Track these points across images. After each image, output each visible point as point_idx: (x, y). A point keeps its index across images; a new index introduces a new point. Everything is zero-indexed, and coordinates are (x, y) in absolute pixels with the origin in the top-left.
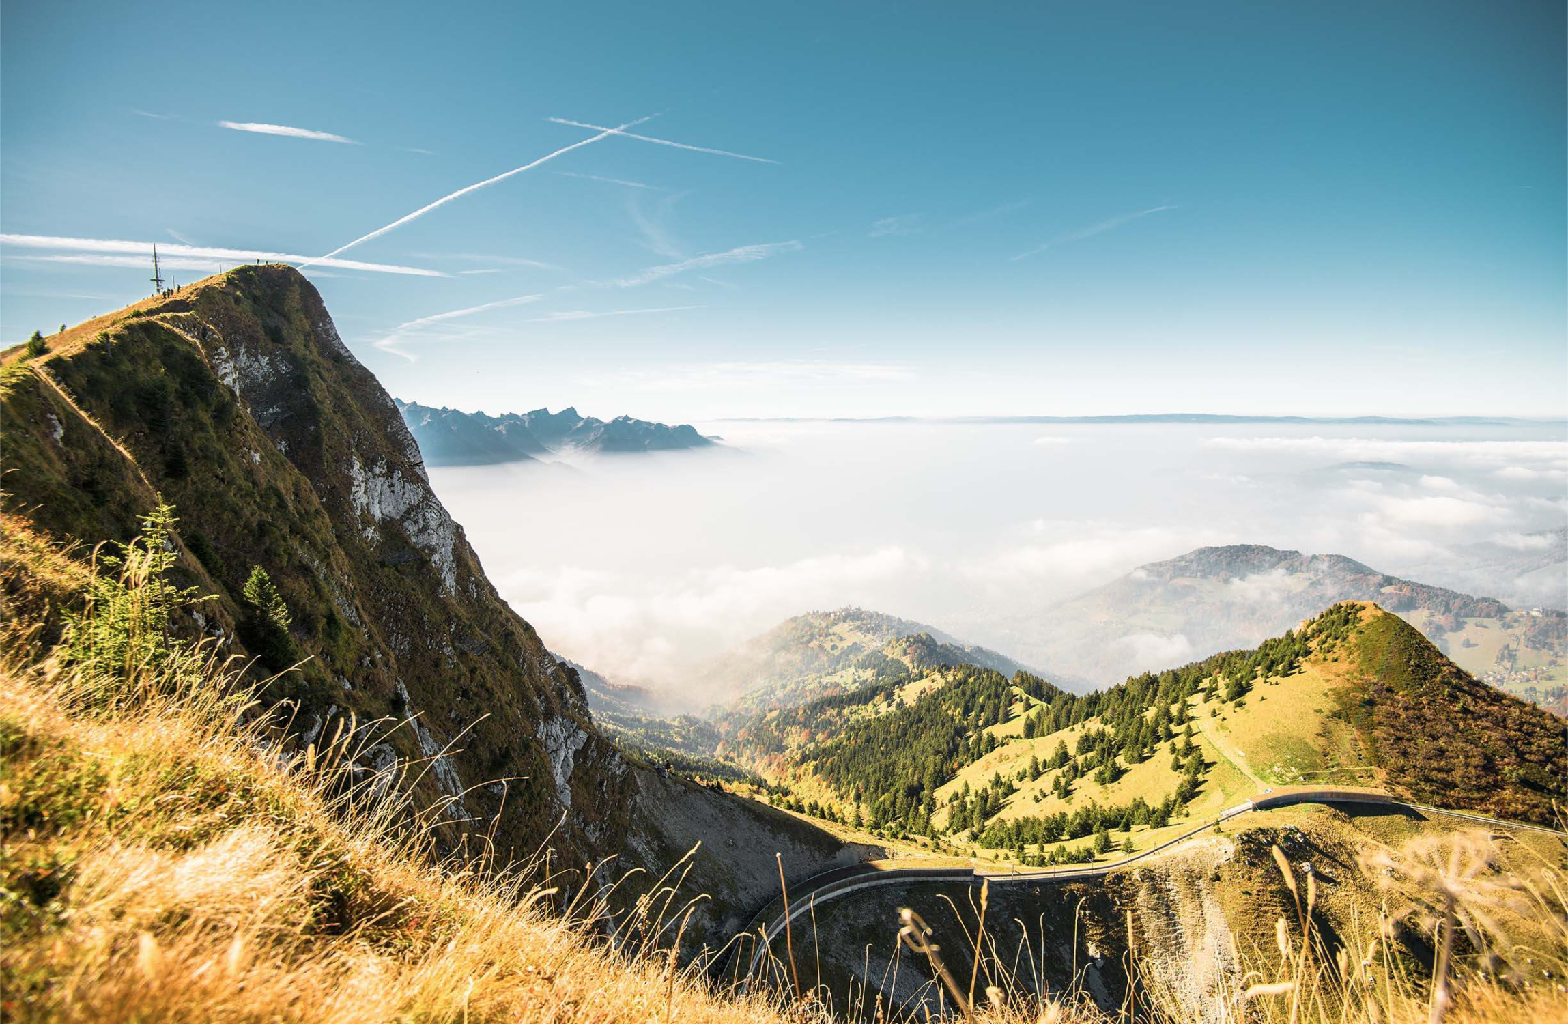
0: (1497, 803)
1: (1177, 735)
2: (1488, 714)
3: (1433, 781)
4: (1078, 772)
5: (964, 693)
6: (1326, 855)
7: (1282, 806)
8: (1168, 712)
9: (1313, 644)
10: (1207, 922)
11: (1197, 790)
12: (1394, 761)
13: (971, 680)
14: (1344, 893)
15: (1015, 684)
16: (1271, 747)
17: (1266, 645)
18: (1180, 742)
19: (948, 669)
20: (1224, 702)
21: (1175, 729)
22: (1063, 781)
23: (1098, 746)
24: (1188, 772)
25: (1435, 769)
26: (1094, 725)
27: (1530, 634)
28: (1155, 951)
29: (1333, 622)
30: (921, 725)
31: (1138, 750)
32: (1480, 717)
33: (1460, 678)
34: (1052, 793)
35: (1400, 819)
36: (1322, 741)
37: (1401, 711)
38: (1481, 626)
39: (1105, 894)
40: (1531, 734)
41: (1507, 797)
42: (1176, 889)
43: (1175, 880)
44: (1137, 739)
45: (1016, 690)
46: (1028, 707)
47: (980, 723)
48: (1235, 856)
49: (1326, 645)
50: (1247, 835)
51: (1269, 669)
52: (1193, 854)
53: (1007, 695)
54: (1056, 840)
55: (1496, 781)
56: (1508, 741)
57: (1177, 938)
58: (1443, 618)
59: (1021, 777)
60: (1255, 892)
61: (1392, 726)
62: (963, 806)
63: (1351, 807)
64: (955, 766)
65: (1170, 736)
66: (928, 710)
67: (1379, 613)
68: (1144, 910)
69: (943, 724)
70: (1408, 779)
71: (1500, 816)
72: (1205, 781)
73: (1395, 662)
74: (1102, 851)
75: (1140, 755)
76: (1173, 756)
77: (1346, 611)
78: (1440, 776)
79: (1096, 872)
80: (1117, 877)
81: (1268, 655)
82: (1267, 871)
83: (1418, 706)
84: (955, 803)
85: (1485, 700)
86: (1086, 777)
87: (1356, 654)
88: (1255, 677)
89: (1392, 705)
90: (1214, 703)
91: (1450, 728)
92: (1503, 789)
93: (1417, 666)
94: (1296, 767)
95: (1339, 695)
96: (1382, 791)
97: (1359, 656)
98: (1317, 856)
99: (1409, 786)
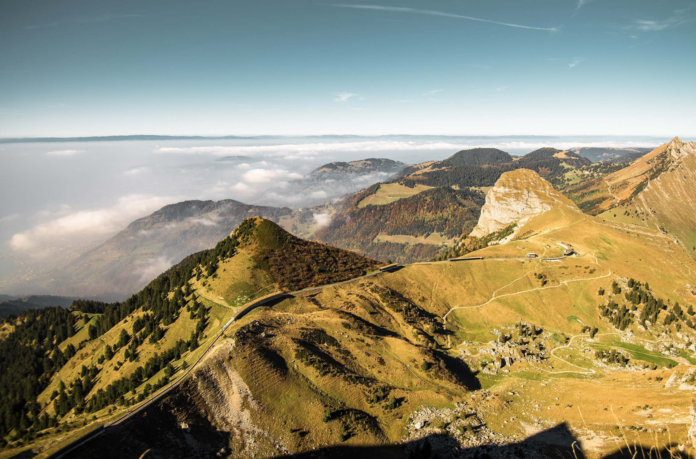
0: (314, 282)
1: (188, 301)
2: (305, 250)
3: (294, 281)
4: (138, 342)
5: (35, 328)
6: (268, 326)
7: (246, 314)
8: (181, 291)
9: (240, 239)
10: (232, 380)
11: (206, 323)
12: (280, 279)
13: (38, 318)
14: (279, 338)
15: (74, 310)
16: (234, 290)
17: (219, 245)
18: (191, 304)
19: (15, 317)
20: (207, 277)
21: (186, 299)
22: (130, 351)
23: (147, 324)
24: (199, 317)
25: (294, 276)
26: (140, 314)
27: (300, 218)
28: (213, 407)
29: (246, 228)
30: (5, 362)
31: (170, 317)
32: (303, 252)
33: (294, 239)
34: (125, 361)
35: (287, 300)
36: (253, 280)
37: (278, 258)
38: (285, 219)
39: (182, 395)
40: (318, 253)
41: (316, 278)
42: (214, 373)
43: (213, 369)
44: (168, 311)
45: (76, 313)
46: (87, 320)
47: (55, 342)
48: (236, 344)
49: (245, 239)
50: (238, 333)
51: (224, 256)
52: (218, 352)
53: (70, 318)
54: (141, 383)
55: (312, 274)
56: (313, 258)
57: (221, 395)
58: (272, 218)
59: (101, 361)
60: (248, 355)
61: (276, 265)
62: (64, 396)
63: (270, 303)
64: (48, 375)
65: (185, 303)
66: (8, 350)
67: (262, 220)
68: (203, 391)
69: (24, 355)
70: (286, 284)
71: (316, 286)
72: (209, 318)
73: (272, 239)
74: (171, 375)
75: (172, 319)
76: (190, 312)
77: (249, 222)
78: (296, 278)
79: (174, 387)
80: (185, 383)
81: (221, 250)
82: (250, 344)
83: (283, 254)
84: (57, 398)
85: (303, 245)
86: (144, 343)
87: (257, 239)
88: (218, 261)
89: (275, 256)
90: (202, 280)
91: (295, 259)
92: (315, 276)
93: (280, 238)
94: (246, 295)
95: (254, 258)
96: (279, 292)
97: (258, 240)
98: (266, 328)
99: (287, 286)
